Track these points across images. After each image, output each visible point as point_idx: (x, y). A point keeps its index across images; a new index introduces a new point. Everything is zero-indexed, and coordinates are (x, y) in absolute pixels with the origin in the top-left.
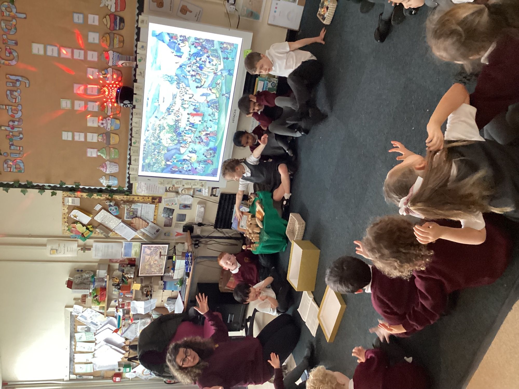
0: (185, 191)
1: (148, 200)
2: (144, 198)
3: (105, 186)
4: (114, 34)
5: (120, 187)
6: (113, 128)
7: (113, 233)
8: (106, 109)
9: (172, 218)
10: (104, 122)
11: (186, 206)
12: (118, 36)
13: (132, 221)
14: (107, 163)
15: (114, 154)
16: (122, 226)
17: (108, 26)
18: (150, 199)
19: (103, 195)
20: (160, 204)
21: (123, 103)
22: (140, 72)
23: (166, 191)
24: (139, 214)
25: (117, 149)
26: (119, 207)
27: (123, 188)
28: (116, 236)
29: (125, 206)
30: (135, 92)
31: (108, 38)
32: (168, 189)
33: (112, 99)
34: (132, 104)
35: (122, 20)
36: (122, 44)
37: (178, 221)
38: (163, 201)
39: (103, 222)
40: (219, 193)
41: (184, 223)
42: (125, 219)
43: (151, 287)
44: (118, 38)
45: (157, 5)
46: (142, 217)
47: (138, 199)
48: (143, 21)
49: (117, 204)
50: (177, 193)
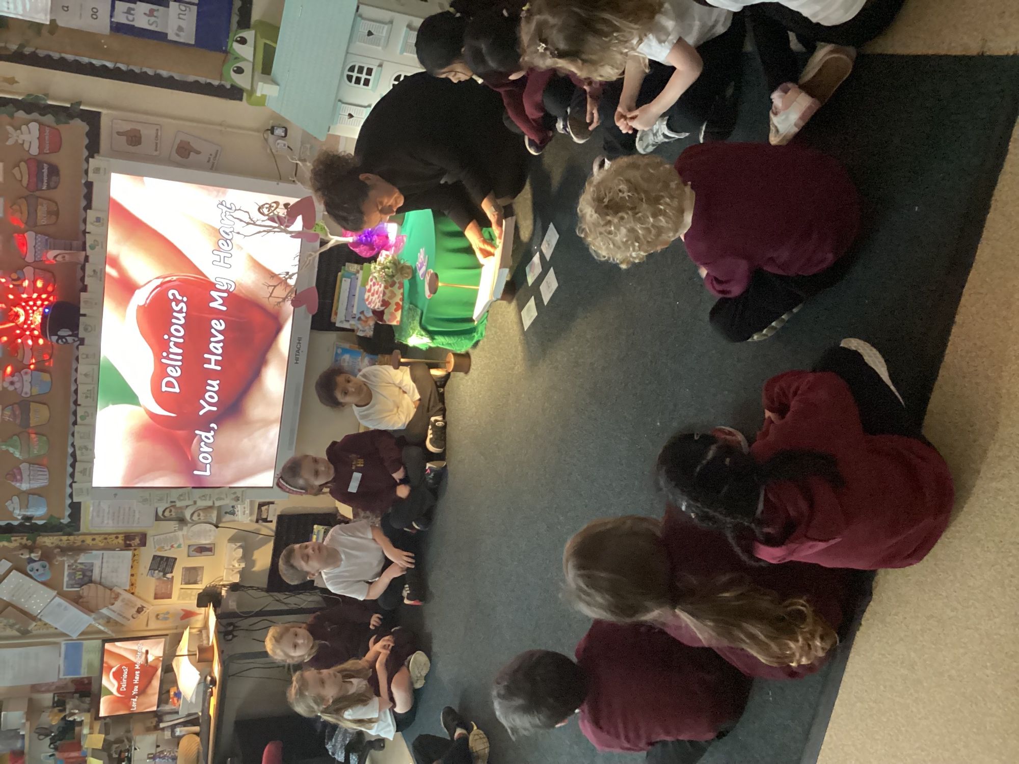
0: (199, 515)
1: (116, 541)
2: (106, 539)
3: (20, 517)
4: (38, 197)
5: (52, 516)
6: (36, 391)
7: (39, 623)
8: (20, 352)
9: (173, 577)
10: (15, 379)
11: (202, 550)
12: (45, 202)
13: (81, 592)
14: (24, 466)
15: (38, 447)
16: (59, 605)
17: (25, 182)
18: (120, 540)
19: (13, 539)
20: (142, 548)
21: (57, 335)
22: (94, 271)
23: (157, 518)
24: (96, 575)
25: (43, 435)
26: (50, 563)
27: (60, 519)
28: (44, 631)
29: (65, 558)
30: (82, 312)
31: (25, 208)
32: (160, 513)
33: (34, 329)
34: (77, 335)
35: (54, 171)
36: (54, 217)
37: (186, 584)
38: (150, 541)
39: (14, 600)
40: (274, 515)
41: (200, 587)
42: (65, 589)
43: (130, 740)
44: (45, 206)
45: (127, 141)
46: (103, 580)
47: (94, 542)
48: (97, 170)
49: (47, 556)
50: (182, 521)
